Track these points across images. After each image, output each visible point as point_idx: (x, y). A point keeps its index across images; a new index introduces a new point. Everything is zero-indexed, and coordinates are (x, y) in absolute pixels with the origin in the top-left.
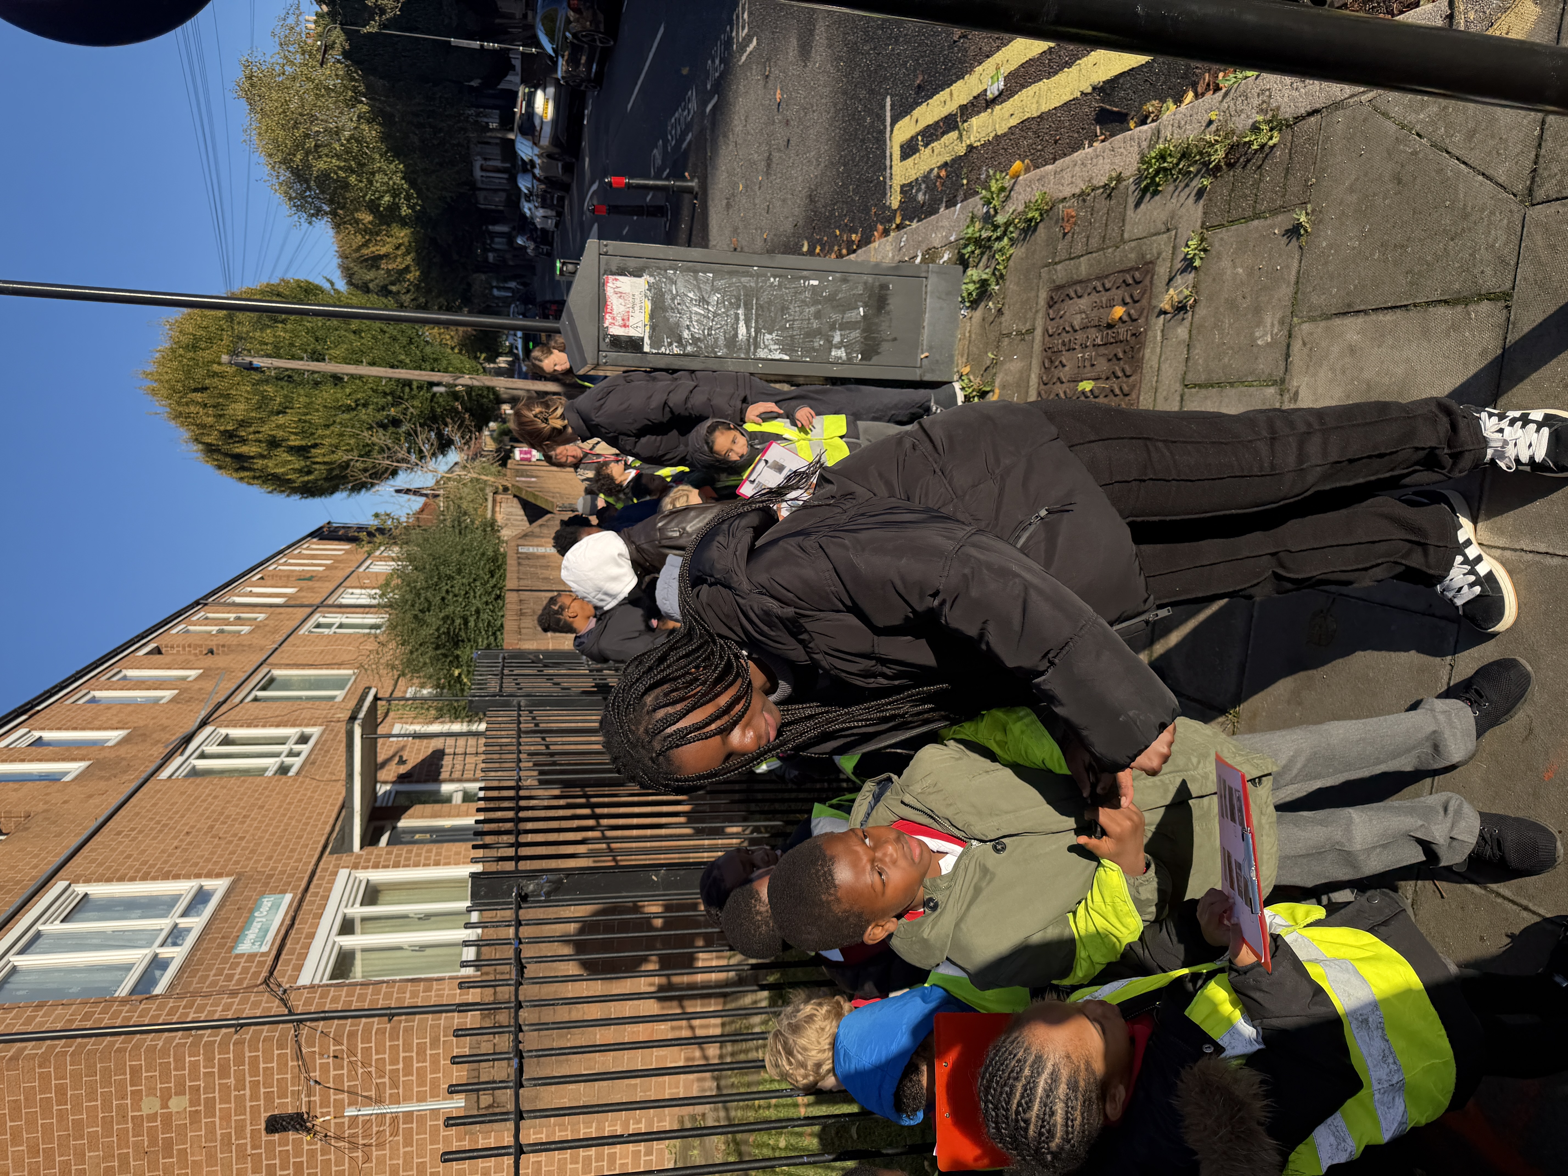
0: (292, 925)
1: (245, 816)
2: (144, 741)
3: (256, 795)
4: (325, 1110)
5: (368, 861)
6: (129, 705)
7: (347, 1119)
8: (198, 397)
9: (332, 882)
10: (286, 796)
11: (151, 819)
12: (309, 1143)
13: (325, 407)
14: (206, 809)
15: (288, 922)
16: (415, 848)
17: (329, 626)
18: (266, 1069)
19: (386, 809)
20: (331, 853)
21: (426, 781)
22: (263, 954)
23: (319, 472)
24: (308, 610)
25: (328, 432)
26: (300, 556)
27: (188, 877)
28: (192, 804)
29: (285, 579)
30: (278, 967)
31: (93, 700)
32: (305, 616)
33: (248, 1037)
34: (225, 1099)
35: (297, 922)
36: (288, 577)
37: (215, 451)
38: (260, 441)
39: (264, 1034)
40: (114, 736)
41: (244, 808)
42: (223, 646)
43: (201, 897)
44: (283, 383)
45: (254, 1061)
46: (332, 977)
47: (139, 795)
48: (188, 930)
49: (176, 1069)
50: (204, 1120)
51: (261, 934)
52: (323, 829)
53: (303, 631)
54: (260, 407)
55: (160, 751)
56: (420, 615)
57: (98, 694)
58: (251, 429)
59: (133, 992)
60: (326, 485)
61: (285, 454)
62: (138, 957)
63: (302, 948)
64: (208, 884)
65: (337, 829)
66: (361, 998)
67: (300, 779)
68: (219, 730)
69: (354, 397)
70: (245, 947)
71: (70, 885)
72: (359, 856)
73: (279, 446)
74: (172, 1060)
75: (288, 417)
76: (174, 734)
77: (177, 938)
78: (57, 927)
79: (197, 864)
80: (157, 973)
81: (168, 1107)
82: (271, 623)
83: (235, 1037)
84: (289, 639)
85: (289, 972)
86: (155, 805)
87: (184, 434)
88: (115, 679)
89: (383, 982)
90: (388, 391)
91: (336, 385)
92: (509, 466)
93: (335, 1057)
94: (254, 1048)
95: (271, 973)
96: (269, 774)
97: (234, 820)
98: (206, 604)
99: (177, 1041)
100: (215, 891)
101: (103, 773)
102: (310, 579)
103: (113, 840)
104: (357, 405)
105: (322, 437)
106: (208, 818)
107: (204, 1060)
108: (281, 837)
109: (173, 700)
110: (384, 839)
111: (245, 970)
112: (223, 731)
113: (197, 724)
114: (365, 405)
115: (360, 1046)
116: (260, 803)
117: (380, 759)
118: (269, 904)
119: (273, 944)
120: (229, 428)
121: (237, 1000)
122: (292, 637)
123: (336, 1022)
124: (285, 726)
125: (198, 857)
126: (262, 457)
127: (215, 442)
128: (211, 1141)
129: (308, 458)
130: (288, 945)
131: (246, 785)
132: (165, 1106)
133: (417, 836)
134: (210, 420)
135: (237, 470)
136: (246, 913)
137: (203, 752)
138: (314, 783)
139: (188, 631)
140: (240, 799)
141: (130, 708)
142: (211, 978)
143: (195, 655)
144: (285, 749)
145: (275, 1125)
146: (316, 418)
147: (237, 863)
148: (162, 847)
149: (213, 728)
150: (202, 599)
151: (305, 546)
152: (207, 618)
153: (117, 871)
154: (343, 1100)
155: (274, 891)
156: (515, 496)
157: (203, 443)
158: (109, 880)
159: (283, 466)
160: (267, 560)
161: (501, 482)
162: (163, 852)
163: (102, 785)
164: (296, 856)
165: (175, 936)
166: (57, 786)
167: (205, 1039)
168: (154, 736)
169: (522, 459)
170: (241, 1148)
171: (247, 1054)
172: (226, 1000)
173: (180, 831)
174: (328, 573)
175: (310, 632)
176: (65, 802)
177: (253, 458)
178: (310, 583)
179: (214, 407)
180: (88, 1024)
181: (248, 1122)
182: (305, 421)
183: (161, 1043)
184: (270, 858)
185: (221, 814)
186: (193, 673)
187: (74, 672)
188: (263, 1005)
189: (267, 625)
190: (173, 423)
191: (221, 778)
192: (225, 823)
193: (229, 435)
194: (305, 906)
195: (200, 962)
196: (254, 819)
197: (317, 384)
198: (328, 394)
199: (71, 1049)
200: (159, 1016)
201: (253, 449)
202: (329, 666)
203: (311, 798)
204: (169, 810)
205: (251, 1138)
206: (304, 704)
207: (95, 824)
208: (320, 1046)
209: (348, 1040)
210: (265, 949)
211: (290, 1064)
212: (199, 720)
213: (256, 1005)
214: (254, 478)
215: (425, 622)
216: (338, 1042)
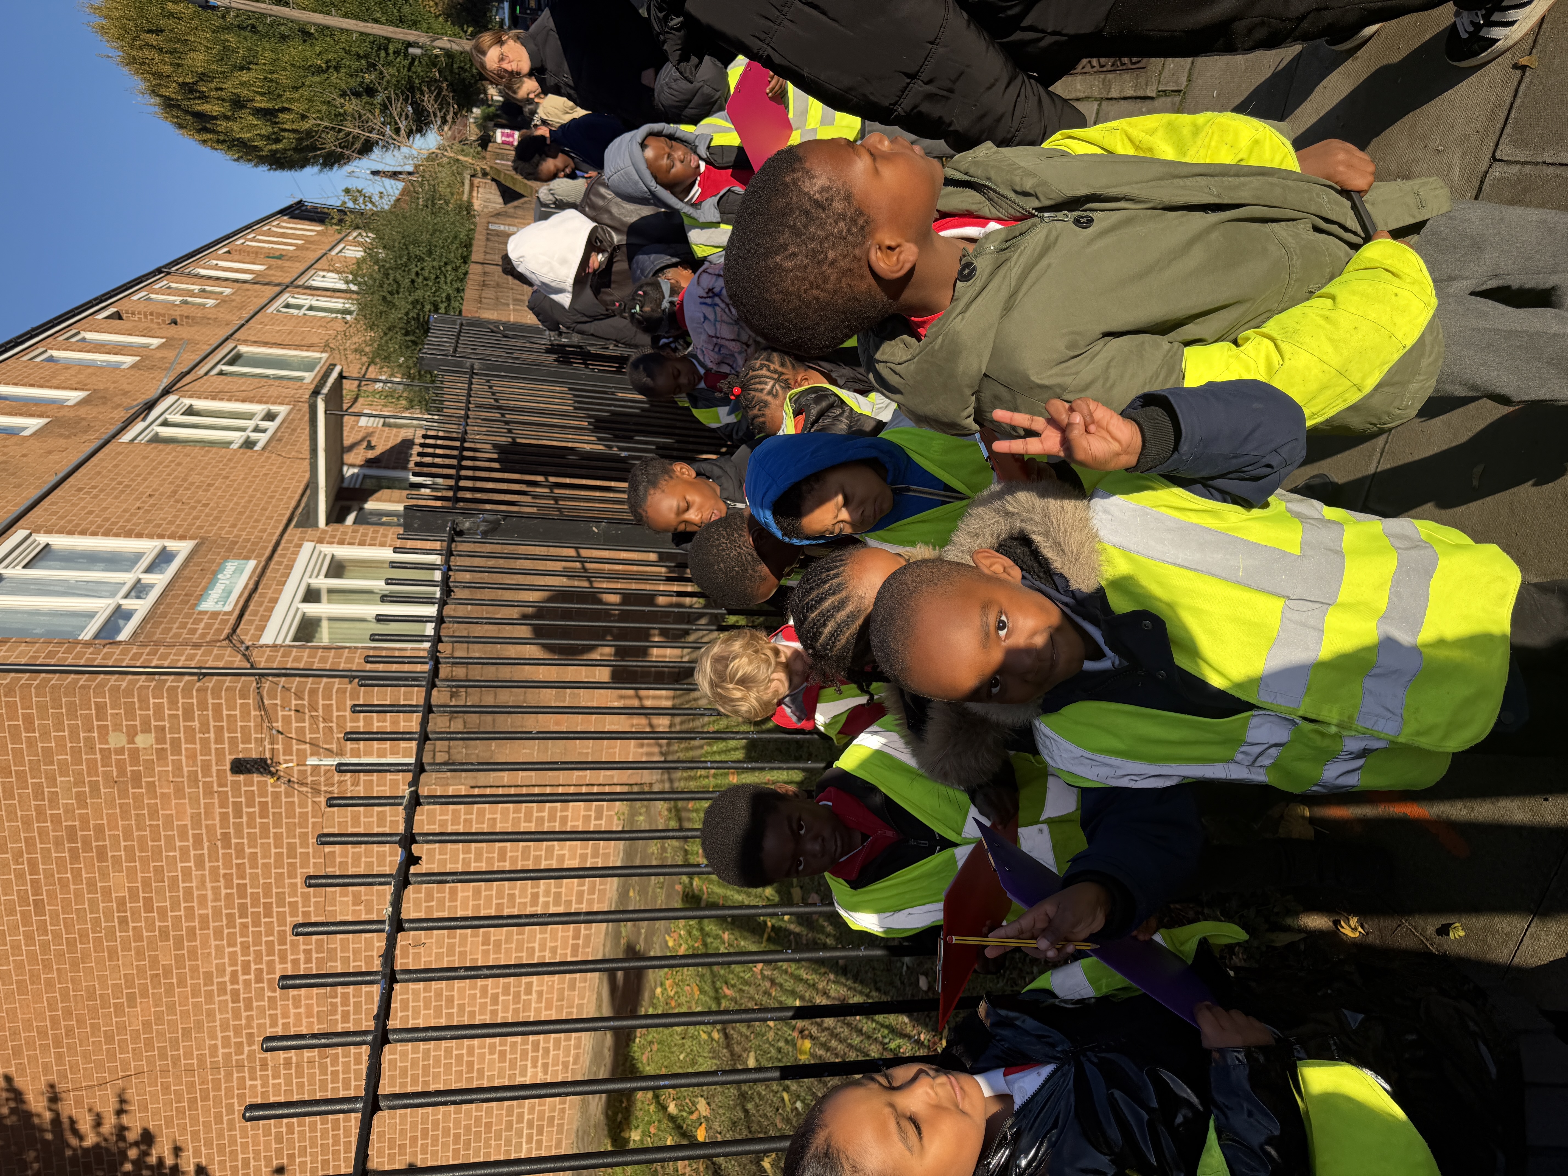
0: (255, 589)
1: (209, 485)
2: (104, 403)
3: (221, 465)
4: (288, 758)
5: (334, 536)
6: (89, 367)
7: (309, 768)
8: (152, 39)
9: (296, 553)
10: (251, 469)
11: (113, 479)
12: (273, 786)
13: (293, 65)
14: (169, 474)
15: (251, 586)
16: (381, 529)
17: (299, 307)
18: (229, 716)
19: (354, 490)
20: (296, 526)
21: (395, 468)
22: (226, 613)
23: (288, 141)
24: (277, 289)
25: (296, 96)
26: (269, 233)
27: (150, 536)
28: (155, 468)
29: (254, 255)
30: (241, 626)
31: (51, 359)
32: (273, 294)
33: (211, 685)
34: (191, 740)
35: (260, 587)
36: (257, 253)
37: (174, 106)
38: (223, 100)
39: (227, 684)
40: (74, 396)
41: (208, 477)
42: (187, 317)
43: (164, 558)
44: (247, 34)
45: (217, 708)
46: (295, 639)
47: (99, 455)
48: (152, 586)
49: (141, 709)
50: (170, 758)
51: (225, 595)
52: (288, 503)
53: (271, 309)
54: (222, 59)
55: (121, 415)
56: (389, 297)
57: (56, 353)
58: (213, 85)
59: (96, 636)
60: (296, 156)
61: (251, 117)
62: (103, 606)
63: (265, 611)
64: (172, 545)
65: (303, 505)
66: (323, 659)
67: (266, 454)
68: (182, 399)
69: (325, 57)
70: (208, 605)
71: (31, 534)
72: (324, 532)
73: (243, 107)
74: (136, 700)
75: (253, 74)
76: (135, 400)
77: (141, 592)
78: (17, 572)
79: (159, 525)
80: (121, 622)
81: (134, 743)
82: (238, 298)
83: (198, 684)
84: (257, 317)
85: (252, 632)
86: (116, 466)
87: (138, 83)
88: (74, 340)
89: (345, 648)
90: (362, 53)
91: (305, 41)
92: (489, 149)
93: (297, 711)
94: (216, 694)
95: (234, 630)
96: (235, 446)
97: (198, 487)
98: (169, 273)
99: (141, 683)
100: (178, 552)
101: (62, 431)
102: (280, 257)
103: (73, 495)
104: (328, 67)
105: (291, 100)
106: (171, 483)
107: (169, 703)
108: (245, 507)
109: (134, 366)
110: (350, 519)
111: (208, 626)
112: (187, 402)
113: (160, 391)
114: (337, 69)
115: (321, 702)
116: (224, 473)
117: (347, 442)
118: (233, 568)
119: (236, 605)
120: (188, 80)
121: (200, 652)
122: (259, 315)
123: (297, 679)
124: (251, 402)
125: (162, 519)
126: (227, 118)
127: (173, 96)
128: (178, 777)
129: (276, 123)
130: (252, 607)
131: (210, 455)
132: (131, 741)
133: (384, 519)
134: (167, 69)
135: (199, 131)
136: (210, 575)
137: (166, 420)
138: (280, 459)
139: (149, 299)
140: (204, 468)
141: (90, 370)
142: (174, 631)
143: (159, 324)
144: (251, 424)
145: (240, 767)
146: (284, 78)
147: (200, 527)
148: (125, 506)
149: (176, 397)
150: (164, 267)
151: (275, 223)
152: (169, 288)
153: (78, 525)
154: (305, 750)
155: (238, 556)
156: (493, 180)
157: (161, 96)
158: (71, 533)
159: (249, 131)
160: (235, 234)
161: (480, 165)
162: (125, 511)
163: (62, 442)
164: (260, 526)
165: (138, 590)
166: (15, 439)
167: (169, 684)
168: (115, 399)
169: (504, 143)
170: (208, 786)
171: (210, 701)
172: (189, 651)
173: (142, 493)
174: (298, 253)
175: (278, 311)
176: (24, 456)
177: (215, 118)
178: (280, 262)
179: (171, 53)
180: (53, 662)
181: (214, 762)
182: (271, 81)
183: (124, 684)
184: (234, 526)
185: (185, 480)
186: (155, 342)
187: (28, 328)
188: (226, 658)
189: (233, 300)
190: (126, 70)
191: (184, 447)
192: (188, 489)
193: (189, 89)
194: (269, 573)
195: (164, 615)
196: (217, 488)
197: (284, 38)
198: (295, 51)
199: (36, 683)
200: (123, 660)
201: (216, 108)
202: (297, 347)
203: (277, 473)
204: (131, 472)
205: (217, 776)
206: (271, 382)
207: (55, 479)
208: (282, 700)
209: (310, 696)
210: (228, 608)
211: (253, 713)
212: (161, 388)
213: (219, 658)
214: (218, 141)
215: (394, 305)
216: (299, 697)
